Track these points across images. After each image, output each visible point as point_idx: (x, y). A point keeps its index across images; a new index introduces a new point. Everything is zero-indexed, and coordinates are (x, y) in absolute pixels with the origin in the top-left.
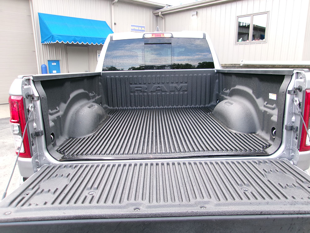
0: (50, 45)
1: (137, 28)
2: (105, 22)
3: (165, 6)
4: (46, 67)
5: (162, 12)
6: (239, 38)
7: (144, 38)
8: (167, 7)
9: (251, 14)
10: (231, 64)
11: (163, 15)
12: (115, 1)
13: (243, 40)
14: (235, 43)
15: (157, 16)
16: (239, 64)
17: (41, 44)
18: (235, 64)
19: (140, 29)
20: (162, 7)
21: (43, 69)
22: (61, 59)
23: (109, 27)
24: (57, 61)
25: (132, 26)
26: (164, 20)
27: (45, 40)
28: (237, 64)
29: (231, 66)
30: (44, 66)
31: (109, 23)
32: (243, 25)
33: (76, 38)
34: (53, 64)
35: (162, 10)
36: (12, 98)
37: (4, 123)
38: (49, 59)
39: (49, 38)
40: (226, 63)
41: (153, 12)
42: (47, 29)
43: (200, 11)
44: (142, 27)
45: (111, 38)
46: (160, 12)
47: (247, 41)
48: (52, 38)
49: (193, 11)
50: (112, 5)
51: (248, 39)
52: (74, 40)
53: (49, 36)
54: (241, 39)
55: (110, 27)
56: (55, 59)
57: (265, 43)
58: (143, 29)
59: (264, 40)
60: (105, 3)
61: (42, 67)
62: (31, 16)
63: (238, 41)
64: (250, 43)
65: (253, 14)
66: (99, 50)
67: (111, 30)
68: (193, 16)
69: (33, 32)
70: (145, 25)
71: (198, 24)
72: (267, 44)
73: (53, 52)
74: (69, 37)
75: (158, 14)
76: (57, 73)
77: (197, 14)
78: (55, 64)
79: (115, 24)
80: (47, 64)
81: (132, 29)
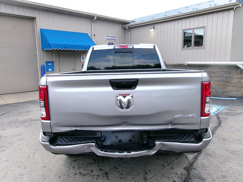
0: (48, 51)
1: (110, 38)
2: (87, 33)
3: (131, 22)
4: (44, 66)
5: (128, 26)
6: (184, 45)
7: (114, 49)
8: (132, 23)
9: (192, 28)
10: (179, 64)
11: (129, 28)
12: (94, 20)
13: (188, 47)
14: (182, 49)
15: (125, 29)
16: (184, 64)
17: (41, 50)
18: (181, 64)
19: (112, 38)
20: (129, 23)
21: (42, 68)
22: (55, 61)
23: (90, 37)
24: (52, 62)
25: (106, 36)
26: (130, 32)
27: (45, 48)
28: (183, 64)
29: (179, 65)
30: (43, 66)
31: (90, 35)
32: (187, 35)
33: (66, 46)
34: (49, 64)
35: (128, 25)
36: (41, 86)
37: (15, 106)
38: (46, 61)
39: (47, 46)
40: (175, 63)
41: (122, 26)
42: (46, 40)
43: (156, 26)
44: (114, 37)
45: (93, 48)
46: (127, 26)
47: (191, 47)
48: (50, 46)
49: (151, 26)
50: (92, 22)
51: (191, 46)
52: (65, 47)
53: (47, 45)
54: (186, 45)
55: (91, 38)
56: (51, 61)
57: (203, 48)
58: (115, 38)
59: (202, 46)
60: (87, 21)
61: (41, 66)
62: (34, 31)
63: (184, 47)
64: (193, 48)
65: (194, 28)
66: (82, 54)
67: (91, 40)
68: (151, 29)
69: (36, 42)
70: (116, 35)
71: (155, 34)
72: (204, 49)
73: (50, 56)
74: (61, 45)
75: (125, 28)
76: (52, 71)
77: (154, 28)
78: (51, 64)
79: (94, 35)
80: (45, 64)
81: (106, 39)
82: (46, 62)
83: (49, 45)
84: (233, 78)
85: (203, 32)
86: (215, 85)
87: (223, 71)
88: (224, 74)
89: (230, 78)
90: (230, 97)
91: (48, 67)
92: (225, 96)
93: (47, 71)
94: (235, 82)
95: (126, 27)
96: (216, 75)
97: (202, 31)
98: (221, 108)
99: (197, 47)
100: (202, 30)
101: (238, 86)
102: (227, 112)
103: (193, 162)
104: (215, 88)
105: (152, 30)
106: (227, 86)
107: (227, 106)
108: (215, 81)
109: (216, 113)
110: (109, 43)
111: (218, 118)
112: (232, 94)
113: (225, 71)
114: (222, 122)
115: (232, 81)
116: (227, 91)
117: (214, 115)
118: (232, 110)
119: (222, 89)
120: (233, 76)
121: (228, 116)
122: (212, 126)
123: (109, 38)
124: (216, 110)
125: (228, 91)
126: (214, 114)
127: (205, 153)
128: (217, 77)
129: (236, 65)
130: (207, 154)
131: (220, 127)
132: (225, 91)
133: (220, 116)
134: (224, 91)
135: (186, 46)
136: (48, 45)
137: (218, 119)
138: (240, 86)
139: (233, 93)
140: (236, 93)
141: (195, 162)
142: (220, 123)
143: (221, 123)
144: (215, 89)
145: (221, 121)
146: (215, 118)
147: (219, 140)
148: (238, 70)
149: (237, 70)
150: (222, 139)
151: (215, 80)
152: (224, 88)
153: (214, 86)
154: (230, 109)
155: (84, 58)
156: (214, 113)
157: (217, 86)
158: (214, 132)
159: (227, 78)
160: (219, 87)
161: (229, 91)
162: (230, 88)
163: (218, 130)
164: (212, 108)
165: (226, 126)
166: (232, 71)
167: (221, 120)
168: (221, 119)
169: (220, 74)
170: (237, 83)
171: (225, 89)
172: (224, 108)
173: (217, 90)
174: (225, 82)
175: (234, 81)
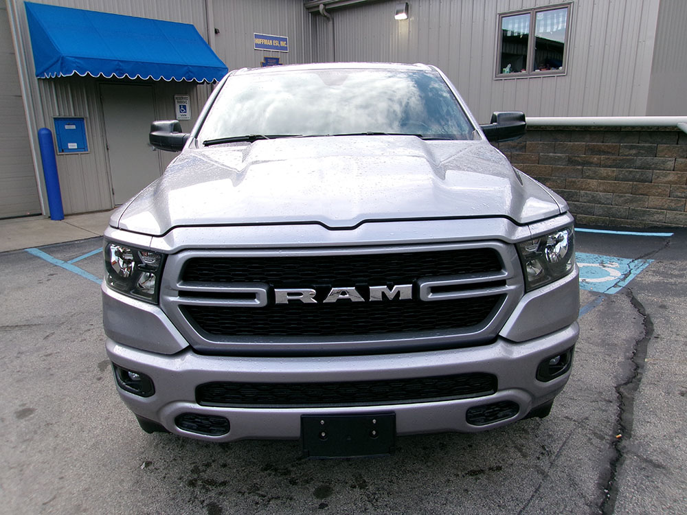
0: (58, 82)
1: (270, 43)
2: (193, 25)
4: (50, 134)
5: (325, 5)
6: (503, 65)
9: (531, 9)
11: (327, 11)
13: (513, 70)
14: (496, 77)
15: (316, 14)
17: (36, 79)
19: (276, 43)
21: (44, 140)
22: (88, 116)
23: (202, 39)
24: (79, 121)
25: (257, 36)
26: (331, 22)
27: (47, 70)
30: (44, 132)
31: (201, 29)
32: (512, 33)
33: (120, 63)
34: (67, 127)
38: (57, 114)
39: (54, 64)
41: (304, 4)
42: (48, 41)
43: (414, 3)
44: (280, 40)
46: (321, 4)
47: (524, 72)
48: (62, 64)
49: (397, 2)
51: (524, 68)
52: (117, 70)
53: (55, 59)
54: (509, 66)
55: (206, 40)
56: (73, 115)
57: (563, 75)
58: (283, 44)
59: (561, 68)
61: (40, 134)
62: (5, 10)
63: (501, 73)
64: (530, 75)
65: (535, 9)
66: (178, 94)
67: (208, 46)
68: (397, 14)
69: (14, 50)
70: (287, 35)
71: (409, 31)
72: (567, 77)
73: (67, 97)
74: (103, 62)
75: (316, 10)
76: (79, 148)
77: (407, 10)
78: (74, 127)
79: (216, 32)
80: (51, 127)
81: (257, 45)
82: (55, 119)
83: (60, 62)
84: (664, 170)
85: (563, 22)
86: (605, 191)
87: (632, 148)
88: (636, 155)
89: (653, 169)
90: (651, 227)
91: (65, 138)
92: (634, 226)
93: (63, 151)
94: (669, 182)
95: (318, 6)
96: (607, 159)
97: (561, 19)
98: (632, 265)
99: (545, 71)
100: (562, 15)
101: (679, 194)
102: (657, 283)
103: (603, 504)
104: (603, 202)
105: (402, 16)
106: (642, 195)
107: (651, 261)
108: (604, 178)
109: (623, 284)
110: (266, 59)
111: (636, 304)
112: (658, 218)
113: (637, 147)
114: (655, 321)
115: (658, 177)
116: (641, 211)
117: (617, 293)
118: (672, 276)
119: (627, 203)
120: (664, 162)
121: (667, 295)
122: (624, 338)
123: (266, 42)
124: (619, 274)
125: (644, 211)
126: (618, 289)
127: (638, 456)
128: (610, 167)
129: (676, 127)
130: (646, 460)
131: (652, 340)
132: (636, 211)
133: (641, 297)
134: (633, 210)
135: (507, 69)
136: (57, 61)
137: (635, 307)
138: (683, 195)
139: (661, 217)
140: (670, 215)
141: (613, 506)
142: (648, 324)
143: (652, 324)
144: (603, 204)
145: (648, 315)
146: (626, 304)
147: (669, 393)
148: (680, 142)
149: (677, 144)
150: (677, 393)
151: (605, 175)
152: (632, 201)
153: (601, 194)
154: (662, 269)
155: (185, 107)
156: (616, 285)
157: (610, 195)
158: (639, 361)
159: (643, 169)
160: (617, 198)
161: (649, 211)
162: (653, 201)
163: (650, 351)
164: (604, 267)
165: (674, 336)
166: (661, 147)
167: (648, 311)
168: (646, 309)
169: (621, 158)
170: (676, 183)
171: (635, 204)
172: (644, 267)
173: (611, 208)
174: (635, 183)
175: (666, 179)
